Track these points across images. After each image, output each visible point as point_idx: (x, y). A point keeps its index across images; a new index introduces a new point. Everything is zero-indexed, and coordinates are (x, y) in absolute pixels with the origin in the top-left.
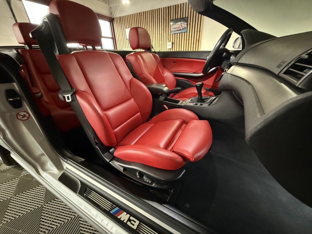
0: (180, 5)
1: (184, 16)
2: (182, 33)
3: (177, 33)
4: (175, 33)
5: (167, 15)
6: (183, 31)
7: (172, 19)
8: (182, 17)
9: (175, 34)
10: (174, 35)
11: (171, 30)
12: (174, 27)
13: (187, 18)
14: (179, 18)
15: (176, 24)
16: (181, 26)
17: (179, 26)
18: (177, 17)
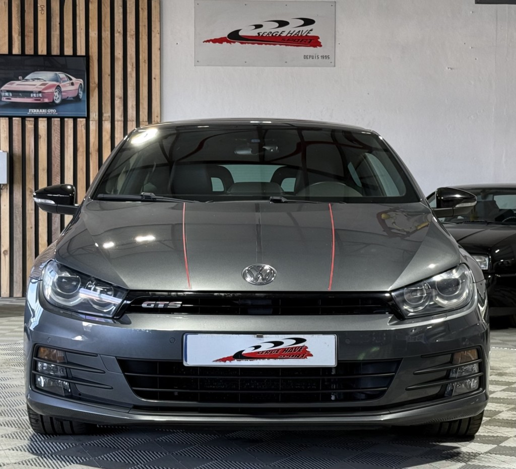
1: (68, 51)
2: (62, 119)
3: (36, 118)
4: (22, 113)
6: (69, 110)
7: (4, 49)
8: (55, 51)
9: (23, 118)
10: (17, 121)
11: (4, 99)
12: (15, 85)
13: (85, 58)
14: (45, 53)
15: (27, 78)
16: (53, 90)
17: (43, 87)
18: (29, 50)
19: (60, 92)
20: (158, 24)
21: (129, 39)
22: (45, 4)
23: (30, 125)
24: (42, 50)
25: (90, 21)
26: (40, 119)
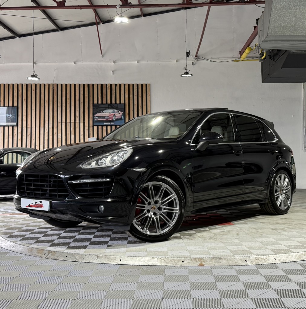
0: (109, 86)
1: (118, 102)
3: (107, 126)
4: (102, 124)
5: (86, 95)
6: (118, 123)
7: (95, 102)
8: (113, 102)
9: (102, 126)
10: (100, 127)
11: (95, 119)
12: (99, 114)
13: (124, 105)
14: (110, 103)
15: (103, 112)
16: (113, 116)
17: (109, 115)
18: (104, 102)
19: (115, 117)
20: (149, 92)
21: (139, 98)
22: (110, 86)
23: (104, 128)
24: (109, 102)
25: (126, 91)
26: (108, 126)
